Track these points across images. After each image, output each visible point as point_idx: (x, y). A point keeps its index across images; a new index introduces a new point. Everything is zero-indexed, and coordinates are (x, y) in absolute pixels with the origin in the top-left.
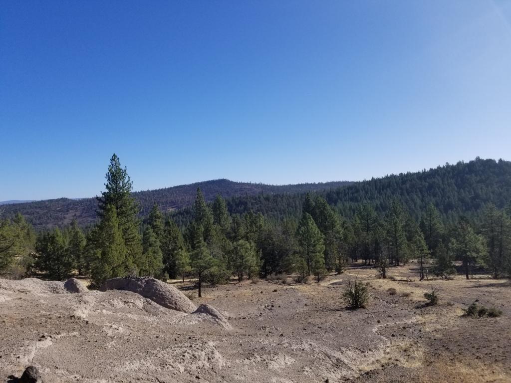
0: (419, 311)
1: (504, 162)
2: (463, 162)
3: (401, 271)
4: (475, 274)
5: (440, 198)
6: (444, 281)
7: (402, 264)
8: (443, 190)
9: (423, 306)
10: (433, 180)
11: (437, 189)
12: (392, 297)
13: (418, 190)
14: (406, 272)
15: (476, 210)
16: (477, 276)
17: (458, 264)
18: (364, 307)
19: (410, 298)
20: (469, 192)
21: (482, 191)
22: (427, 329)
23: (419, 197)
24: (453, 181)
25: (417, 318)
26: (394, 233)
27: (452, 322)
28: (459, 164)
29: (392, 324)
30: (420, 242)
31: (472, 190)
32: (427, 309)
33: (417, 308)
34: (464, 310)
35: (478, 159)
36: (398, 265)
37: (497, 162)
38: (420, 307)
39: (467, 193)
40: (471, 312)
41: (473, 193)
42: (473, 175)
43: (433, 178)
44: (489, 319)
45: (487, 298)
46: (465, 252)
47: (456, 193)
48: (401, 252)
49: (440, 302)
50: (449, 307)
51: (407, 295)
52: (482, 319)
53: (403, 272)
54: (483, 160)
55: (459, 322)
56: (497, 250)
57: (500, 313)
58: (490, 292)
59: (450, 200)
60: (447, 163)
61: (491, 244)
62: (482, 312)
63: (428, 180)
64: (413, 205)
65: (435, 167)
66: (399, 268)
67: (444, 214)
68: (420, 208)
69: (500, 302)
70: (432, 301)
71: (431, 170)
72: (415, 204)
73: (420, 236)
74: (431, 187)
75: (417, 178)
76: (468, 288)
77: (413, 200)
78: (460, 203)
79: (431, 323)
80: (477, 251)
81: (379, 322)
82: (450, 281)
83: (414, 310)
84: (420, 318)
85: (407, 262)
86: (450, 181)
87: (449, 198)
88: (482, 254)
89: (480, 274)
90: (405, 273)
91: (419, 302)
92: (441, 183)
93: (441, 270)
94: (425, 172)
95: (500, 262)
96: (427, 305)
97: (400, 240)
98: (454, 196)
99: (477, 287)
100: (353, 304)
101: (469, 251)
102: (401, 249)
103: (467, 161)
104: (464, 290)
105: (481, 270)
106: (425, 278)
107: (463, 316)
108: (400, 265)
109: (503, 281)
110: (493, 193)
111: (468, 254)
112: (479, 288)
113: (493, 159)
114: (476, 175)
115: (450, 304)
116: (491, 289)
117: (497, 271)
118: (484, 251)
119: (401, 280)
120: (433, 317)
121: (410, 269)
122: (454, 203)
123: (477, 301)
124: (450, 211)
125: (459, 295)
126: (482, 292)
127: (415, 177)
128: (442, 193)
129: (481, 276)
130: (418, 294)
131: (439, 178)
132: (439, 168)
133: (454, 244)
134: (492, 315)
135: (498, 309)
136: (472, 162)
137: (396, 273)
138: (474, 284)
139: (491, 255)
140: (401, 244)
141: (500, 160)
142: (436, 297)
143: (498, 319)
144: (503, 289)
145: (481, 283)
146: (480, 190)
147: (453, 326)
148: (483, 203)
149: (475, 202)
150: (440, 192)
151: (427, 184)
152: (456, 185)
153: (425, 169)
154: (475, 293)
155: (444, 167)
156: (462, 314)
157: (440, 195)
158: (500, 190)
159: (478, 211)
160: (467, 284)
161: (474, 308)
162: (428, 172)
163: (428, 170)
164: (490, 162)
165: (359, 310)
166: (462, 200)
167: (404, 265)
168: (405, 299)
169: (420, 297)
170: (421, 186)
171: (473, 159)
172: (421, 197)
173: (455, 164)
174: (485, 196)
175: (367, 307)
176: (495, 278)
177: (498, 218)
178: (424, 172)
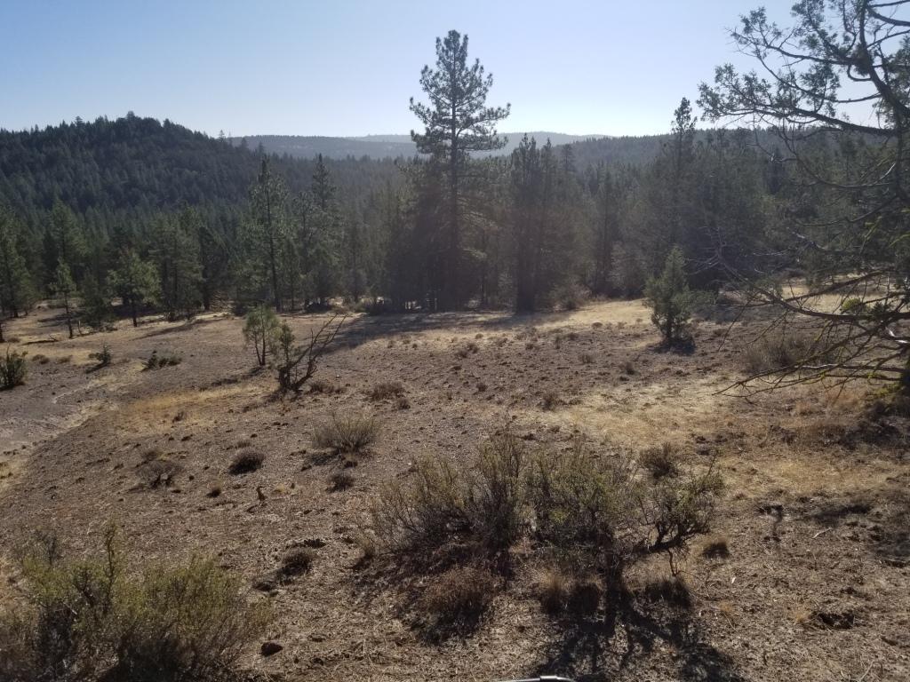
0: (91, 375)
1: (173, 125)
2: (106, 120)
3: (24, 326)
4: (142, 316)
5: (71, 185)
6: (107, 334)
7: (22, 314)
8: (75, 169)
9: (95, 369)
10: (55, 149)
11: (63, 166)
12: (47, 367)
13: (26, 167)
14: (34, 326)
15: (134, 206)
16: (146, 318)
17: (117, 303)
18: (22, 384)
19: (72, 363)
20: (121, 174)
21: (140, 174)
22: (111, 390)
23: (30, 181)
24: (91, 154)
25: (95, 382)
26: (3, 261)
27: (134, 378)
28: (100, 121)
29: (70, 393)
30: (63, 280)
31: (125, 172)
32: (101, 371)
33: (88, 372)
34: (145, 364)
35: (131, 116)
36: (17, 316)
37: (162, 124)
38: (90, 371)
39: (117, 176)
40: (151, 364)
41: (127, 177)
42: (125, 144)
43: (54, 146)
44: (170, 368)
45: (165, 348)
46: (131, 288)
47: (98, 175)
48: (20, 294)
49: (114, 361)
50: (126, 364)
51: (65, 360)
52: (163, 369)
53: (28, 326)
54: (140, 118)
55: (141, 375)
56: (171, 279)
57: (180, 360)
58: (167, 340)
59: (88, 187)
60: (78, 118)
61: (164, 273)
62: (163, 363)
63: (44, 149)
64: (20, 197)
65: (56, 124)
66: (18, 321)
67: (80, 215)
68: (35, 202)
69: (179, 349)
70: (104, 361)
71: (49, 128)
72: (24, 196)
73: (62, 270)
74: (51, 161)
75: (23, 143)
76: (141, 338)
77: (19, 188)
78: (106, 194)
79: (112, 383)
80: (147, 286)
81: (54, 394)
82: (115, 332)
83: (86, 376)
84: (97, 381)
85: (31, 309)
86: (85, 153)
87: (86, 183)
88: (153, 289)
89: (148, 315)
90: (33, 329)
91: (87, 365)
92: (69, 157)
93: (97, 316)
94: (37, 131)
95: (176, 296)
96: (99, 367)
97: (16, 274)
98: (95, 181)
99: (152, 336)
100: (5, 383)
101: (136, 287)
102: (19, 288)
103: (113, 118)
104: (136, 342)
105: (150, 309)
106: (75, 331)
107: (145, 370)
108: (19, 315)
109: (181, 324)
110: (158, 177)
111: (135, 290)
112: (154, 337)
113: (155, 118)
114: (130, 146)
115: (125, 361)
116: (168, 336)
117: (173, 310)
118: (154, 283)
119: (40, 342)
120: (112, 377)
121: (39, 321)
122: (95, 195)
123: (155, 352)
124: (90, 209)
125: (133, 349)
126: (158, 341)
127: (18, 140)
128: (73, 175)
129: (152, 318)
130: (81, 356)
131: (65, 146)
132: (64, 126)
133: (114, 277)
134: (173, 363)
135: (177, 357)
136: (120, 121)
137: (19, 330)
138: (147, 332)
139: (164, 287)
140: (17, 279)
141: (167, 122)
142: (109, 355)
143: (179, 366)
144: (181, 334)
145: (156, 330)
146: (138, 172)
147: (137, 381)
148: (144, 195)
149: (130, 193)
150: (70, 173)
151: (43, 155)
152: (95, 159)
153: (37, 127)
154: (150, 345)
155: (72, 125)
156: (142, 368)
157: (69, 177)
158: (170, 174)
159: (137, 207)
160: (137, 333)
161: (155, 360)
162: (42, 133)
163: (42, 128)
164: (150, 123)
165: (17, 388)
166: (109, 189)
167: (27, 314)
168: (65, 365)
169: (84, 359)
170: (32, 160)
171: (124, 115)
172: (34, 182)
173: (92, 121)
174: (146, 184)
175: (26, 382)
176: (171, 320)
177: (171, 235)
178: (36, 133)
